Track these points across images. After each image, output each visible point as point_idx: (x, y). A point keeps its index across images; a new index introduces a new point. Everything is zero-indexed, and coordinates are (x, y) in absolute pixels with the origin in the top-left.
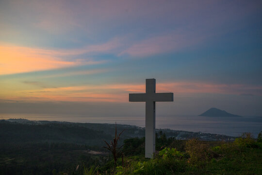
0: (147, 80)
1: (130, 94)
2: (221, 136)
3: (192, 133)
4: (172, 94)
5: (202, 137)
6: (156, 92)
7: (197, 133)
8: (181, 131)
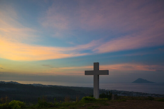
0: (94, 63)
1: (85, 71)
2: (144, 93)
3: (128, 92)
4: (108, 70)
5: (134, 94)
6: (100, 70)
7: (131, 92)
8: (122, 91)
